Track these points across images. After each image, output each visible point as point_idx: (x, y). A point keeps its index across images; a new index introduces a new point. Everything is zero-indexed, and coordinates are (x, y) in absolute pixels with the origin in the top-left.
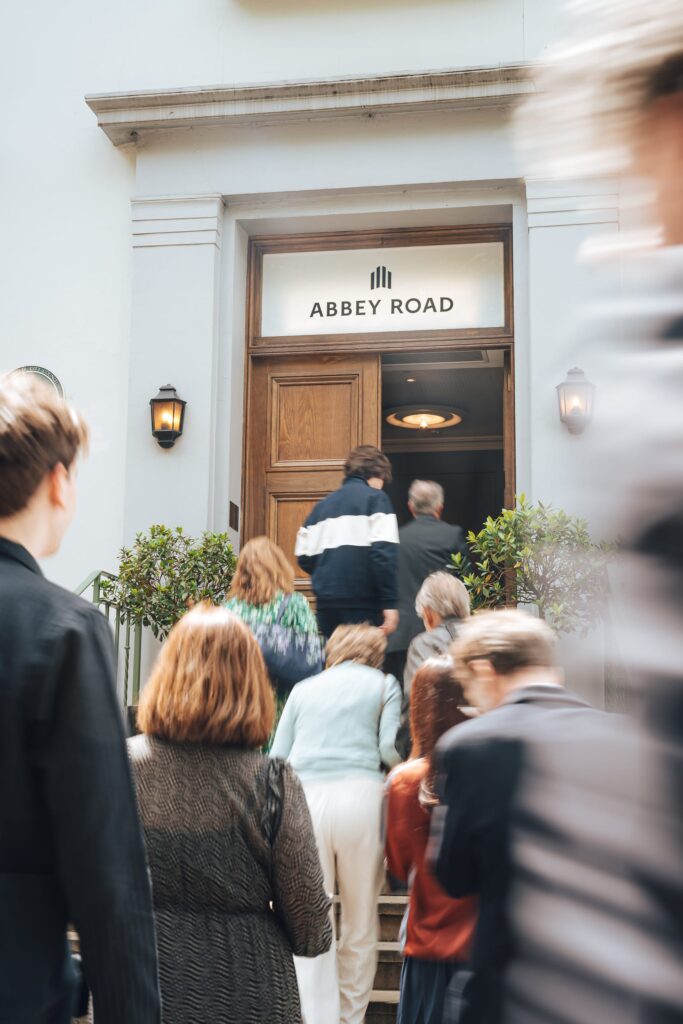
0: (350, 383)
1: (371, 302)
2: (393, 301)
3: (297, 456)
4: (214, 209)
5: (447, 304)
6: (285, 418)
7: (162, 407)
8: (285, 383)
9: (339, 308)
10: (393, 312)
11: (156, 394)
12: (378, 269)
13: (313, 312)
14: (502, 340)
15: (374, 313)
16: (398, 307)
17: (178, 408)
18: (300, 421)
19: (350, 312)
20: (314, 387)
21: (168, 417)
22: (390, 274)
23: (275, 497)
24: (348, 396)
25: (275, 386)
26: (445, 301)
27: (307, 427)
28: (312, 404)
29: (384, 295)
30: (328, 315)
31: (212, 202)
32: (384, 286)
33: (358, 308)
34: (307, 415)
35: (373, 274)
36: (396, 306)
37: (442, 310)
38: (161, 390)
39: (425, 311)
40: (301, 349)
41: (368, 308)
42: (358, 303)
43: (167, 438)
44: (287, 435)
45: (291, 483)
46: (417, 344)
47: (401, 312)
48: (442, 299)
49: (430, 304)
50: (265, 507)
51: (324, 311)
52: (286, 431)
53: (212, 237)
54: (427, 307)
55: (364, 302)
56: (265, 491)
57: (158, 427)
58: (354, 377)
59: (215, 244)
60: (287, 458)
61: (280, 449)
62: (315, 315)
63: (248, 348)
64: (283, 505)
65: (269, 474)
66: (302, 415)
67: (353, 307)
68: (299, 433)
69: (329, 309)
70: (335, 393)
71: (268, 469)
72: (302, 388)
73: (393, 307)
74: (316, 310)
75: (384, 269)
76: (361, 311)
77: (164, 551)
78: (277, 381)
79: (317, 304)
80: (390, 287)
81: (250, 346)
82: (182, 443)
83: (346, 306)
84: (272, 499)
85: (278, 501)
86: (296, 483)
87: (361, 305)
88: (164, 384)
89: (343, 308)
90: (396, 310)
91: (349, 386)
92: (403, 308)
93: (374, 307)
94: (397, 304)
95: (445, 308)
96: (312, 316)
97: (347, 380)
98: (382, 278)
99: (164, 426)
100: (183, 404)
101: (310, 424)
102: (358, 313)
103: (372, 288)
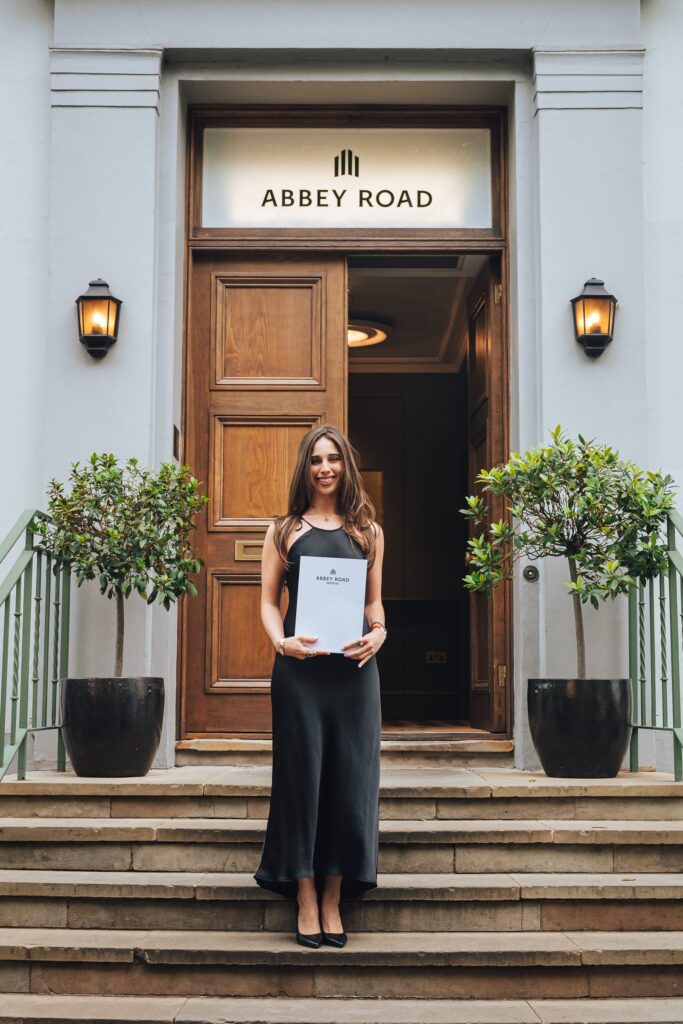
0: (311, 287)
1: (334, 192)
2: (361, 192)
3: (247, 372)
4: (154, 65)
5: (425, 199)
6: (232, 327)
7: (93, 306)
8: (231, 284)
9: (296, 197)
10: (361, 205)
11: (84, 290)
12: (343, 153)
13: (266, 201)
14: (493, 244)
15: (339, 205)
16: (367, 199)
17: (113, 307)
18: (251, 331)
19: (310, 201)
20: (268, 290)
21: (99, 319)
22: (357, 159)
23: (221, 420)
24: (308, 303)
25: (220, 287)
26: (422, 194)
27: (259, 338)
28: (265, 310)
29: (350, 184)
30: (284, 204)
31: (152, 55)
32: (350, 173)
33: (319, 198)
34: (259, 323)
35: (337, 159)
36: (364, 198)
37: (419, 205)
38: (91, 285)
39: (399, 205)
40: (253, 244)
41: (331, 199)
42: (319, 192)
43: (98, 346)
44: (235, 347)
45: (240, 404)
46: (393, 243)
47: (371, 205)
48: (419, 193)
49: (405, 198)
50: (209, 433)
51: (279, 200)
52: (233, 342)
53: (152, 99)
54: (401, 201)
55: (326, 191)
56: (209, 414)
57: (88, 331)
58: (315, 280)
59: (156, 108)
60: (234, 374)
61: (227, 363)
62: (267, 204)
63: (189, 240)
64: (231, 431)
65: (213, 393)
66: (252, 324)
67: (314, 197)
68: (249, 345)
69: (284, 198)
70: (293, 299)
71: (213, 387)
72: (253, 291)
73: (361, 199)
74: (269, 198)
75: (350, 153)
76: (322, 202)
77: (112, 486)
78: (223, 282)
79: (270, 191)
80: (357, 175)
81: (191, 237)
82: (117, 352)
83: (305, 196)
84: (217, 422)
85: (225, 426)
86: (246, 405)
87: (322, 194)
88: (94, 279)
89: (302, 198)
90: (365, 202)
91: (309, 291)
92: (373, 200)
93: (339, 199)
94: (365, 195)
95: (422, 203)
96: (263, 205)
97: (307, 283)
98: (347, 163)
99: (96, 330)
100: (118, 303)
101: (262, 335)
102: (319, 204)
103: (336, 174)
